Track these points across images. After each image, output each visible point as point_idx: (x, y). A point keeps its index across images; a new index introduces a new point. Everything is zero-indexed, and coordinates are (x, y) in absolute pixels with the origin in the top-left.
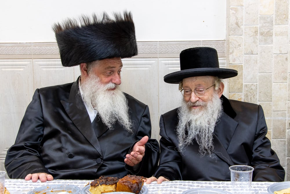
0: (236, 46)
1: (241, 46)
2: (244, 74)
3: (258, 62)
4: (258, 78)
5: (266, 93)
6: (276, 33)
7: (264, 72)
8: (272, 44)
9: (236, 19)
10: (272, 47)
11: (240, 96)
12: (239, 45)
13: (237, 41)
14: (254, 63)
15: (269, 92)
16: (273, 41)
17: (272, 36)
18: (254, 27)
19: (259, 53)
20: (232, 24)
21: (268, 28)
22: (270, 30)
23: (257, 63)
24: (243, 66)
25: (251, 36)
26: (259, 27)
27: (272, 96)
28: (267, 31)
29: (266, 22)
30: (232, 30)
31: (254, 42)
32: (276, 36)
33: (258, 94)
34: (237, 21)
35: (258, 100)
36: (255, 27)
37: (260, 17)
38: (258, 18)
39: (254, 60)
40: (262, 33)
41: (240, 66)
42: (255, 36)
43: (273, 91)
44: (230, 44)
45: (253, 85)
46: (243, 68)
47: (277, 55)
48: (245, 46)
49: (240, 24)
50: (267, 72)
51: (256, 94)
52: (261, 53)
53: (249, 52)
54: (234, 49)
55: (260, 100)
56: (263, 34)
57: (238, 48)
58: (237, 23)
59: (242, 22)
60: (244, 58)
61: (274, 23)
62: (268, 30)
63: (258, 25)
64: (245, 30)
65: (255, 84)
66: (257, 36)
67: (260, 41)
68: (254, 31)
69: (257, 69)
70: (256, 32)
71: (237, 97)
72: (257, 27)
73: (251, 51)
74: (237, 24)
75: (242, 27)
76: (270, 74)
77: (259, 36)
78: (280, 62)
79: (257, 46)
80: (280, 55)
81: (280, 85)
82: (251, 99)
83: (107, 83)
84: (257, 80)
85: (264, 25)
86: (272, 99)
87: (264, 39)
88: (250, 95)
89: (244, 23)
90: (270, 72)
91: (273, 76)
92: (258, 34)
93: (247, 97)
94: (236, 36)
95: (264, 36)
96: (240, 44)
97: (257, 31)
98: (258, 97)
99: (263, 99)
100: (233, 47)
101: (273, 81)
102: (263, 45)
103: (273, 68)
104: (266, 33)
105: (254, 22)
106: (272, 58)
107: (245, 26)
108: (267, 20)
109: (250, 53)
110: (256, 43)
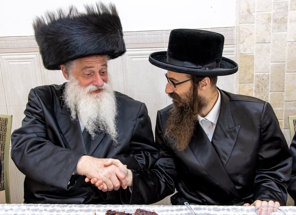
0: (247, 35)
1: (252, 35)
2: (255, 64)
3: (271, 50)
4: (270, 68)
5: (278, 83)
6: (291, 20)
7: (277, 61)
8: (286, 31)
9: (248, 6)
10: (286, 34)
11: (251, 87)
12: (251, 34)
13: (248, 30)
14: (266, 52)
15: (281, 82)
16: (287, 28)
17: (286, 23)
18: (266, 13)
19: (271, 42)
20: (244, 11)
21: (282, 14)
22: (285, 16)
23: (269, 52)
24: (255, 56)
25: (263, 24)
26: (272, 14)
27: (284, 86)
28: (280, 17)
29: (280, 8)
30: (243, 18)
31: (266, 30)
32: (290, 22)
33: (270, 85)
34: (249, 8)
35: (269, 90)
36: (269, 13)
37: (273, 2)
38: (271, 4)
39: (266, 49)
40: (275, 20)
41: (251, 56)
42: (268, 23)
43: (286, 81)
44: (241, 33)
45: (265, 75)
46: (255, 58)
47: (291, 43)
48: (256, 34)
49: (251, 11)
50: (279, 61)
51: (268, 84)
52: (274, 41)
53: (261, 41)
54: (245, 38)
55: (272, 91)
56: (277, 21)
57: (250, 37)
58: (249, 9)
59: (254, 9)
60: (255, 47)
61: (289, 8)
62: (283, 16)
63: (271, 11)
64: (257, 17)
65: (267, 74)
66: (270, 24)
67: (273, 29)
68: (267, 18)
69: (269, 59)
70: (269, 19)
71: (248, 88)
72: (271, 13)
73: (263, 40)
74: (249, 11)
75: (254, 14)
76: (283, 63)
77: (272, 24)
78: (294, 50)
79: (270, 34)
80: (295, 42)
81: (293, 74)
82: (262, 89)
83: (88, 85)
84: (269, 70)
85: (278, 11)
86: (284, 89)
87: (278, 26)
88: (261, 85)
89: (256, 10)
90: (283, 61)
91: (286, 66)
92: (272, 22)
93: (258, 87)
94: (247, 24)
95: (277, 23)
96: (251, 32)
97: (271, 18)
98: (269, 88)
99: (275, 89)
100: (244, 36)
101: (286, 70)
102: (277, 33)
103: (287, 57)
104: (280, 20)
105: (267, 8)
106: (286, 46)
107: (258, 13)
108: (281, 6)
109: (263, 42)
110: (268, 31)
